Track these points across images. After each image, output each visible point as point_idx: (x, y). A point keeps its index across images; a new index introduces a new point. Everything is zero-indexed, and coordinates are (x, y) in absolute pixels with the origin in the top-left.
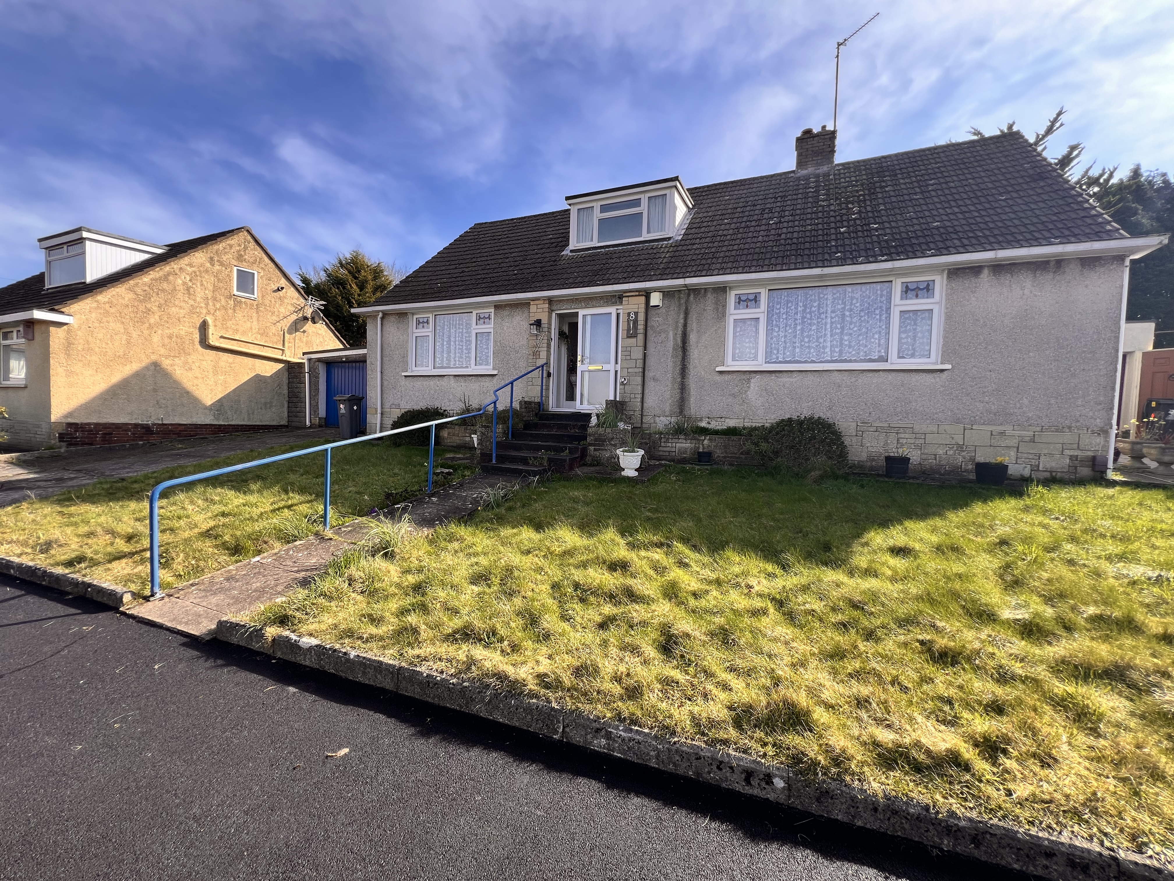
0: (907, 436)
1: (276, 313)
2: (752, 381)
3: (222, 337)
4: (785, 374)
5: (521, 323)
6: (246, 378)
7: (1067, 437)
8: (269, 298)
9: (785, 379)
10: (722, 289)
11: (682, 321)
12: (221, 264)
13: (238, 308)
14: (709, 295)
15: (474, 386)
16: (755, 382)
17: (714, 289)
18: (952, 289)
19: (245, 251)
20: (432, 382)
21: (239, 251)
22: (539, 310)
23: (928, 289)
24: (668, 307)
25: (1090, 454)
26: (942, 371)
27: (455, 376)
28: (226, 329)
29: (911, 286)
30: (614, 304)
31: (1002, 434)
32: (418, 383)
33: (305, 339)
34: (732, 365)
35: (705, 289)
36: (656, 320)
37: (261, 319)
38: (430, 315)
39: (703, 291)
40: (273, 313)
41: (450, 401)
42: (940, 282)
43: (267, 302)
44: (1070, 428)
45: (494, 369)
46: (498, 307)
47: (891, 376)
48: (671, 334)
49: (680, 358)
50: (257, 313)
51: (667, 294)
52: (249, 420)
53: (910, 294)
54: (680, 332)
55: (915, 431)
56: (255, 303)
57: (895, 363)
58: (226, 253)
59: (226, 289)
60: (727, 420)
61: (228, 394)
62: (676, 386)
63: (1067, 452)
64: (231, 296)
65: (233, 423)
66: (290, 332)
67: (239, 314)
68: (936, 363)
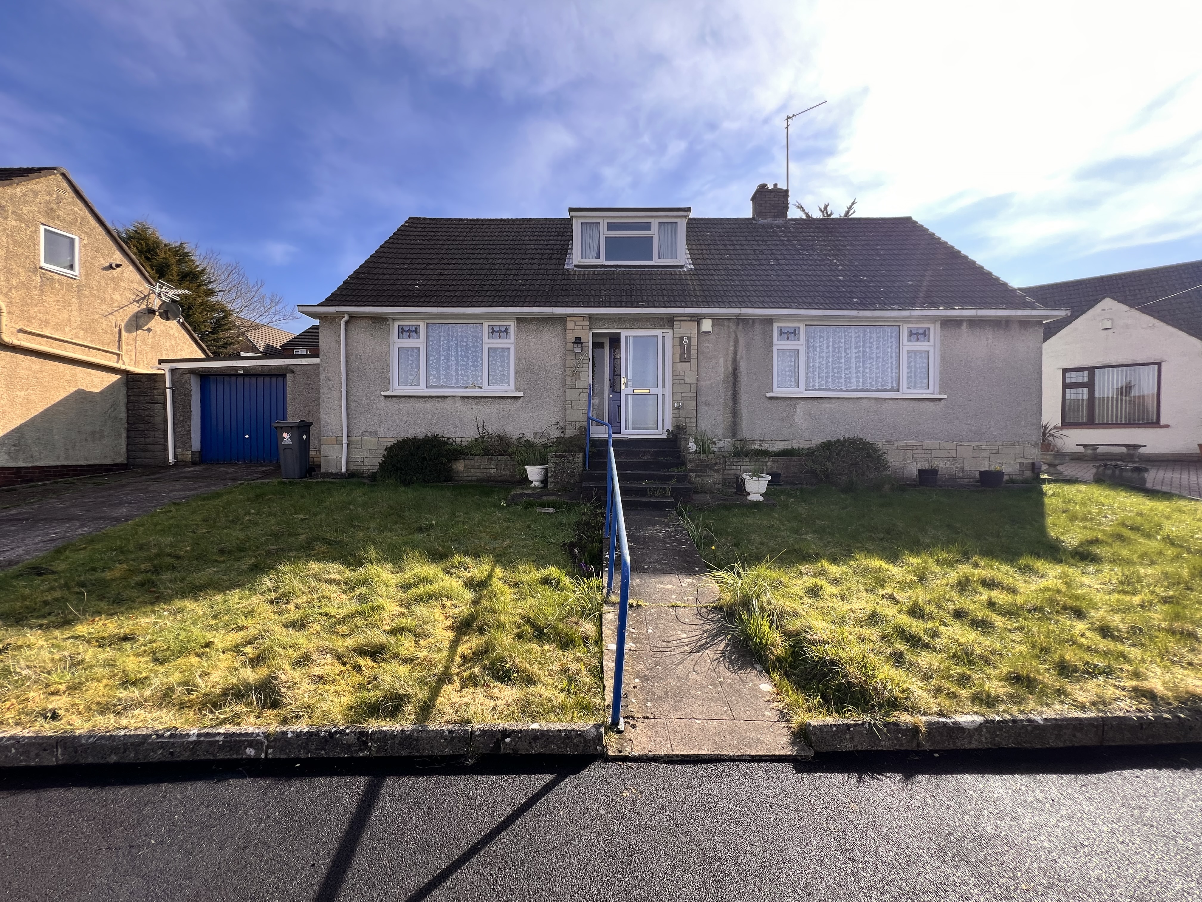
0: (919, 452)
1: (108, 300)
2: (798, 406)
3: (21, 331)
4: (825, 401)
5: (553, 339)
6: (61, 395)
7: (1018, 450)
8: (97, 277)
9: (826, 405)
10: (769, 321)
11: (732, 348)
12: (20, 218)
13: (47, 288)
14: (757, 325)
15: (491, 410)
16: (801, 407)
17: (761, 320)
18: (944, 336)
19: (58, 203)
20: (428, 405)
21: (48, 202)
22: (577, 328)
23: (925, 334)
24: (718, 334)
25: (1030, 461)
26: (940, 400)
27: (463, 397)
28: (29, 320)
29: (914, 332)
30: (662, 326)
31: (980, 448)
32: (407, 406)
33: (150, 341)
34: (778, 392)
35: (753, 320)
36: (707, 346)
37: (85, 307)
38: (421, 324)
39: (751, 321)
40: (103, 300)
41: (456, 427)
42: (935, 331)
43: (94, 284)
44: (1018, 442)
45: (517, 390)
46: (520, 320)
47: (905, 404)
48: (722, 360)
49: (731, 383)
50: (79, 298)
51: (716, 320)
52: (67, 458)
53: (914, 338)
54: (730, 360)
55: (924, 447)
56: (75, 283)
57: (906, 392)
58: (27, 202)
59: (27, 257)
60: (777, 443)
61: (33, 420)
62: (729, 410)
63: (1018, 460)
64: (37, 269)
65: (41, 463)
66: (129, 330)
67: (50, 299)
68: (933, 394)
